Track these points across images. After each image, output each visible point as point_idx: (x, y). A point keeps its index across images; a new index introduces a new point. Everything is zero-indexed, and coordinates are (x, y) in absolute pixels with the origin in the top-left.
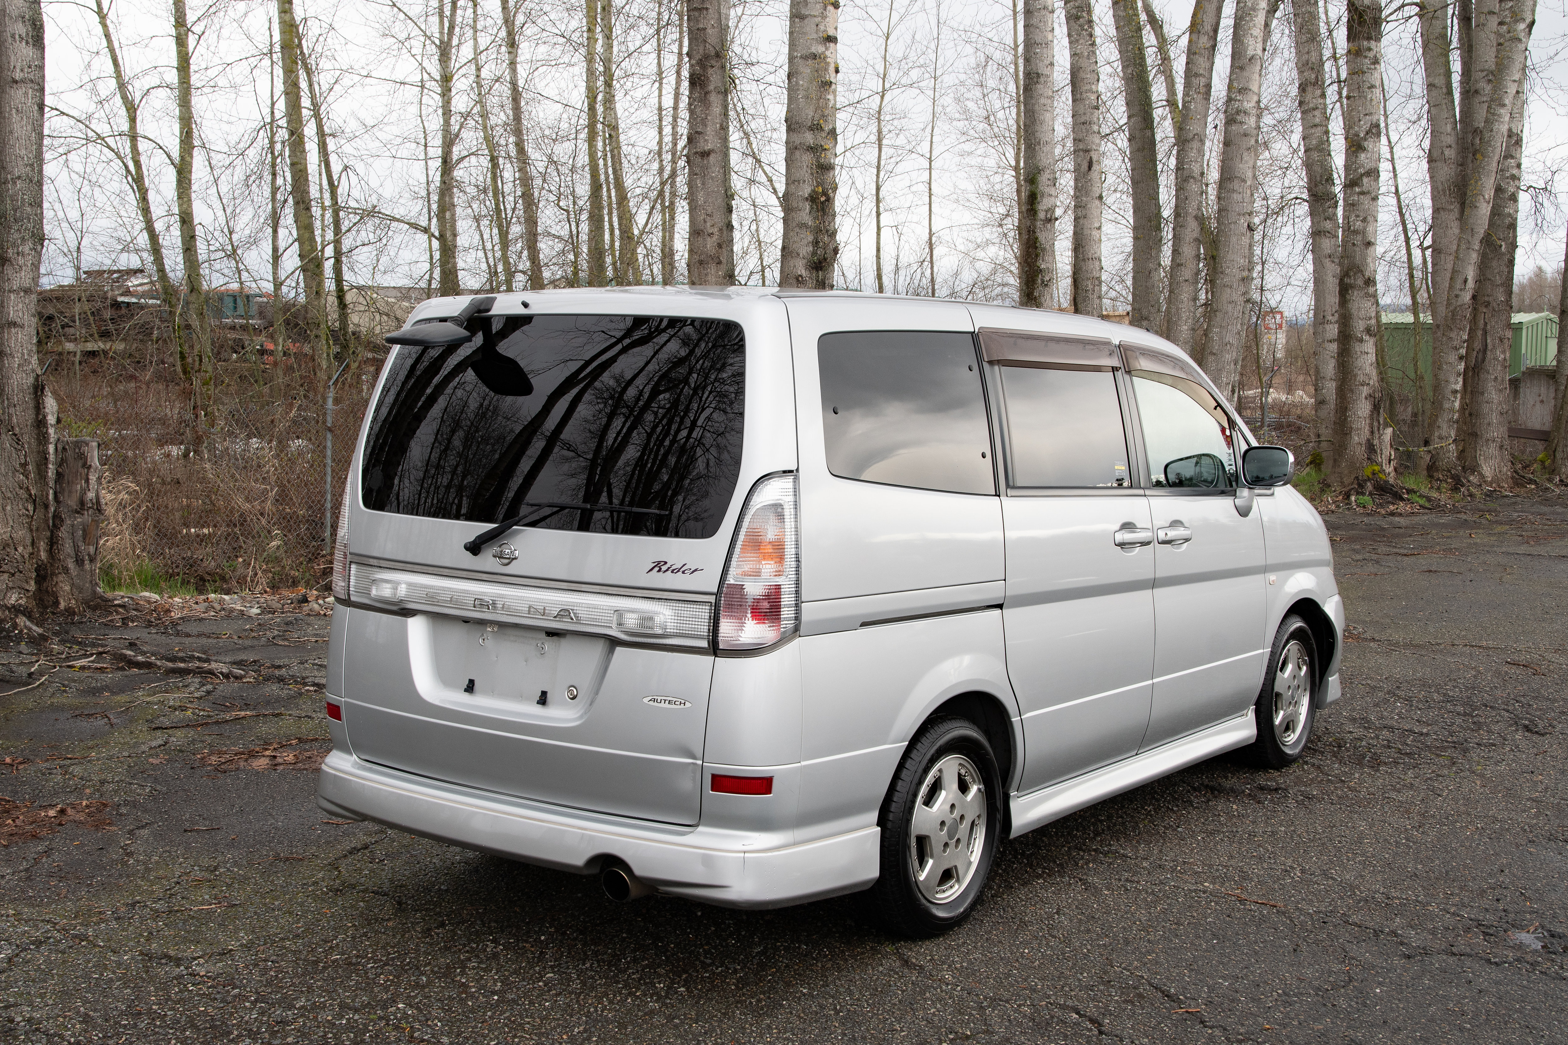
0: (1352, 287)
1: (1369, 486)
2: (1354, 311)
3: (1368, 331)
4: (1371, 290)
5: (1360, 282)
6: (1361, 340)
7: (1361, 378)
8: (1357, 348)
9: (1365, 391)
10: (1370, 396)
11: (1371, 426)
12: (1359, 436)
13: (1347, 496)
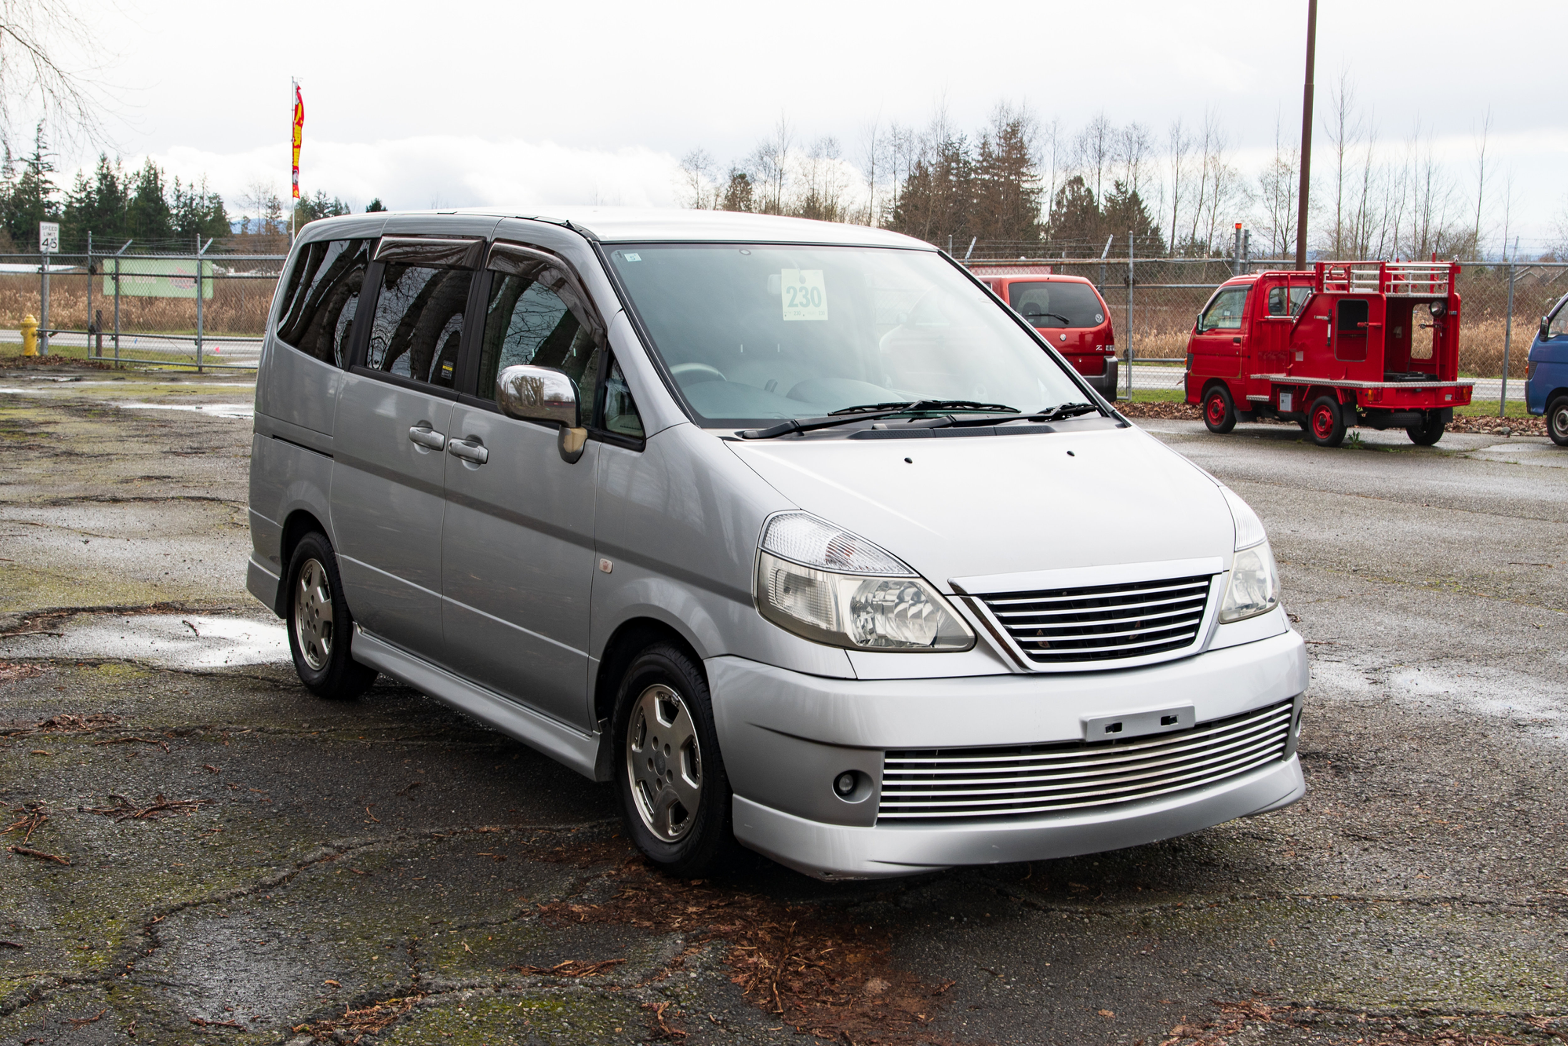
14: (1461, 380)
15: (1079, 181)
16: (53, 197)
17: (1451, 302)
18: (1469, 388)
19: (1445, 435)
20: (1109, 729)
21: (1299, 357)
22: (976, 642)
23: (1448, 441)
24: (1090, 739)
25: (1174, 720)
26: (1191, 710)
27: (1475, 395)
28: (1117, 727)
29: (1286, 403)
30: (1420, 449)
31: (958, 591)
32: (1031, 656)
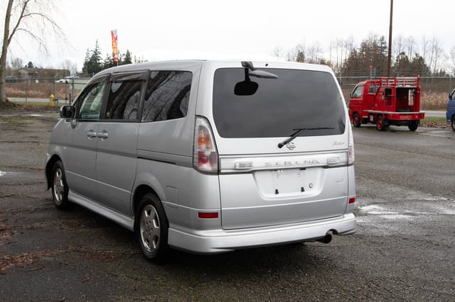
14: (421, 112)
15: (403, 53)
16: (100, 61)
17: (417, 89)
18: (424, 114)
19: (418, 128)
21: (376, 105)
23: (419, 129)
27: (426, 115)
29: (372, 119)
30: (411, 132)
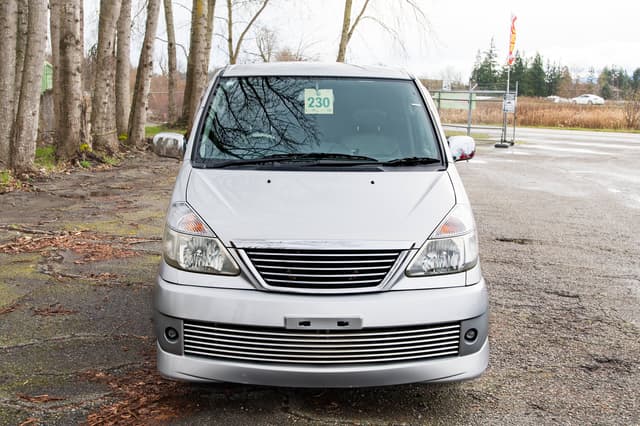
0: (69, 44)
1: (84, 156)
2: (71, 58)
3: (78, 69)
4: (79, 47)
5: (73, 42)
6: (75, 75)
7: (75, 96)
8: (73, 78)
9: (78, 103)
10: (80, 106)
11: (82, 122)
12: (75, 129)
13: (73, 162)
20: (301, 324)
22: (240, 273)
24: (288, 327)
25: (347, 324)
26: (359, 320)
28: (307, 323)
31: (234, 246)
32: (267, 282)
